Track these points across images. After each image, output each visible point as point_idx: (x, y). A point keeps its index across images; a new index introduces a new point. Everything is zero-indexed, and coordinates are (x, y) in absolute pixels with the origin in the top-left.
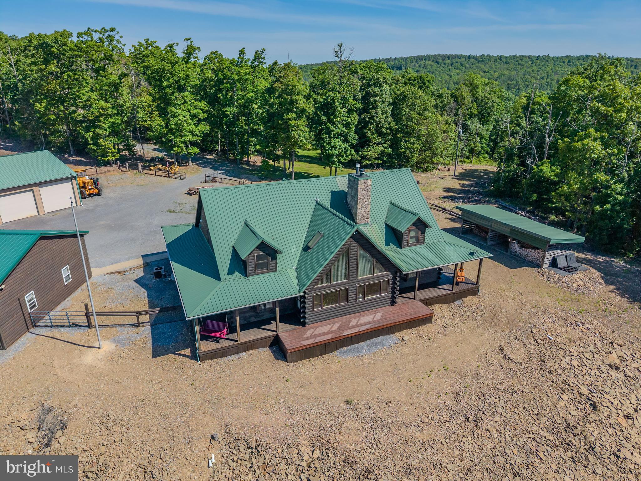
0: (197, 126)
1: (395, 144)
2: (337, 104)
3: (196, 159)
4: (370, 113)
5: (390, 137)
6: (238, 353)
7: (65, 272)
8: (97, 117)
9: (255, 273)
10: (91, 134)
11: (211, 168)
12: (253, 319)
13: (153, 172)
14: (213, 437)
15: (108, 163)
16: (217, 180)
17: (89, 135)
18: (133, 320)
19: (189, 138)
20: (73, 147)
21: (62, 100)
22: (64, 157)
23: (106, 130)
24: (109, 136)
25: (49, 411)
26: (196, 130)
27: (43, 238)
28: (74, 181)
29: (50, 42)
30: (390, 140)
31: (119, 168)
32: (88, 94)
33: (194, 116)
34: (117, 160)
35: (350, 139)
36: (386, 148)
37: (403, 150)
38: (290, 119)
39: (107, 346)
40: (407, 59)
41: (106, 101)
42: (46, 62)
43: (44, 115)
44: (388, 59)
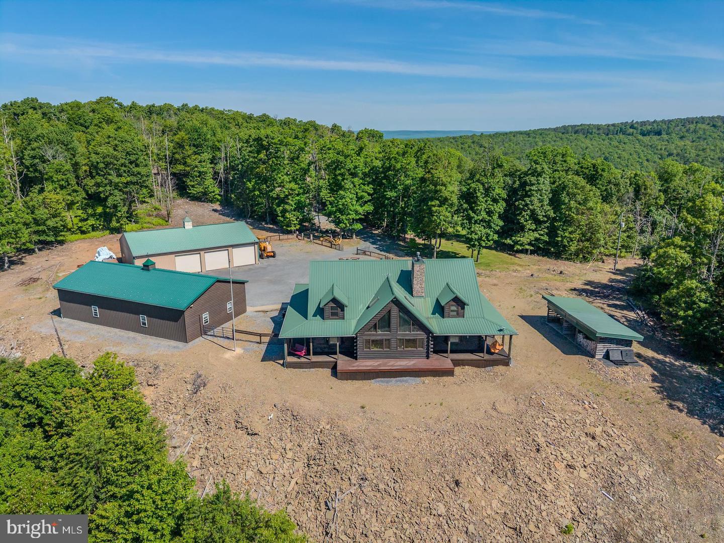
0: (362, 207)
1: (552, 232)
2: (479, 194)
3: (359, 233)
4: (525, 201)
5: (547, 224)
6: (310, 368)
7: (230, 305)
8: (287, 196)
9: (329, 318)
10: (281, 208)
11: (370, 243)
12: (326, 350)
13: (320, 242)
14: (275, 406)
15: (290, 232)
16: (367, 253)
17: (279, 210)
18: (257, 339)
19: (354, 216)
20: (270, 217)
21: (265, 180)
22: (262, 224)
23: (292, 206)
24: (294, 211)
25: (200, 376)
26: (360, 210)
27: (219, 281)
28: (256, 246)
29: (262, 137)
30: (548, 228)
31: (297, 237)
32: (282, 178)
33: (359, 198)
34: (297, 230)
35: (493, 225)
36: (542, 235)
37: (560, 239)
38: (434, 206)
39: (239, 351)
40: (670, 121)
41: (296, 183)
42: (259, 152)
43: (251, 191)
44: (644, 122)
